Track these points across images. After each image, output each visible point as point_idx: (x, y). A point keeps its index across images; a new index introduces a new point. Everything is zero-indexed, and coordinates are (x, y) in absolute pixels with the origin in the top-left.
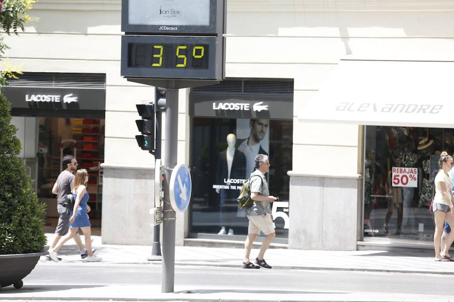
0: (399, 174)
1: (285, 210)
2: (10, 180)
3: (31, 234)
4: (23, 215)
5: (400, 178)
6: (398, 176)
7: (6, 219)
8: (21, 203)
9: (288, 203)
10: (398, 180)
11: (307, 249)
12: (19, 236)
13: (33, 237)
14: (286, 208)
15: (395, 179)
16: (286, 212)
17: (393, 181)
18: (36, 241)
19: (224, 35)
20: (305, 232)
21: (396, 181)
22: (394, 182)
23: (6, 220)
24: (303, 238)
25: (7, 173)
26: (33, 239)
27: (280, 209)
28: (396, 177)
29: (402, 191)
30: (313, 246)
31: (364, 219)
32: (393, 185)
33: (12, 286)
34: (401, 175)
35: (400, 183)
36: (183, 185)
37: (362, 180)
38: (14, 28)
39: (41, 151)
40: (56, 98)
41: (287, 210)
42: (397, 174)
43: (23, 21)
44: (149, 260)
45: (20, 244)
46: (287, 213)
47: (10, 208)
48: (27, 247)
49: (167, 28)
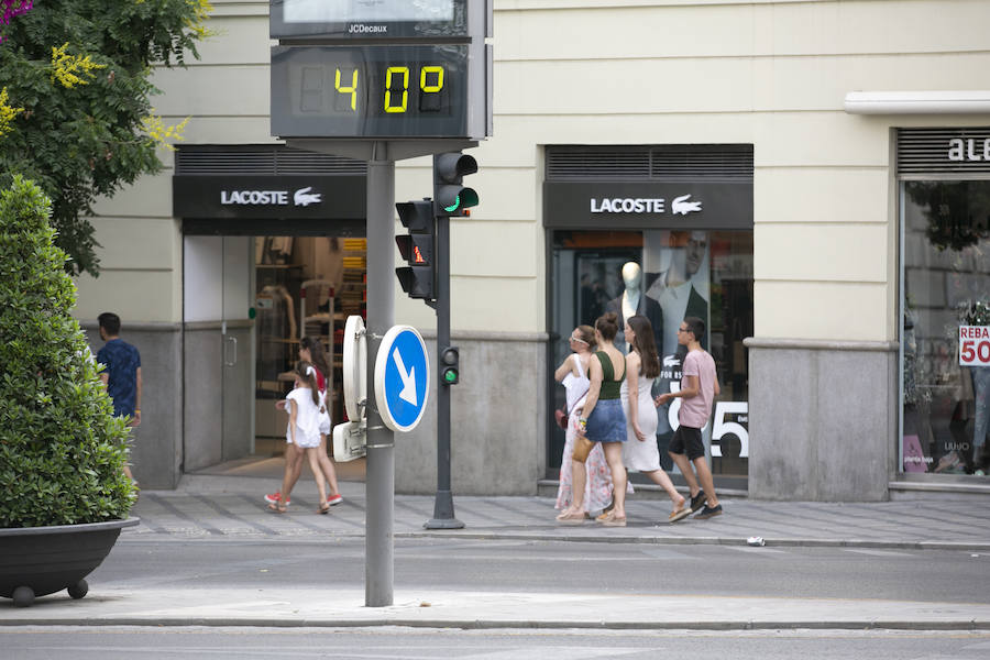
0: (974, 339)
1: (740, 419)
2: (48, 365)
3: (96, 482)
4: (77, 442)
5: (975, 348)
6: (972, 343)
7: (40, 449)
8: (71, 415)
9: (746, 404)
10: (972, 351)
11: (786, 500)
12: (67, 486)
13: (101, 488)
14: (743, 415)
15: (964, 351)
16: (741, 424)
17: (961, 354)
18: (107, 496)
19: (487, 41)
20: (781, 463)
21: (968, 355)
22: (964, 357)
23: (41, 452)
24: (778, 476)
25: (40, 351)
26: (101, 494)
27: (731, 418)
28: (968, 347)
29: (972, 376)
30: (799, 492)
31: (905, 434)
32: (962, 362)
33: (64, 593)
34: (977, 341)
35: (977, 359)
36: (409, 372)
37: (897, 352)
38: (177, 53)
39: (261, 304)
40: (279, 197)
41: (744, 419)
42: (968, 339)
43: (196, 37)
44: (428, 529)
45: (70, 504)
46: (745, 425)
47: (48, 425)
48: (86, 509)
49: (366, 29)
